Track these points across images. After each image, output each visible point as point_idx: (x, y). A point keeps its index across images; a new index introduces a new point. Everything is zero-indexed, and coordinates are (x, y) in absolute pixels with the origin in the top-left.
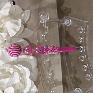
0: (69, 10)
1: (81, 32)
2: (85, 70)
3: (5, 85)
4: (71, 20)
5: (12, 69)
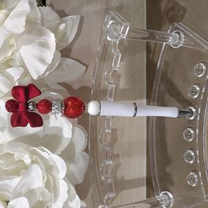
0: (181, 13)
1: (201, 76)
2: (192, 162)
3: (12, 190)
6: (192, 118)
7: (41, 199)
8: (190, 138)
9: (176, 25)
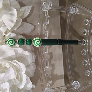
2: (86, 65)
4: (77, 9)
5: (8, 64)
6: (85, 45)
7: (14, 84)
8: (84, 54)
9: (74, 4)
